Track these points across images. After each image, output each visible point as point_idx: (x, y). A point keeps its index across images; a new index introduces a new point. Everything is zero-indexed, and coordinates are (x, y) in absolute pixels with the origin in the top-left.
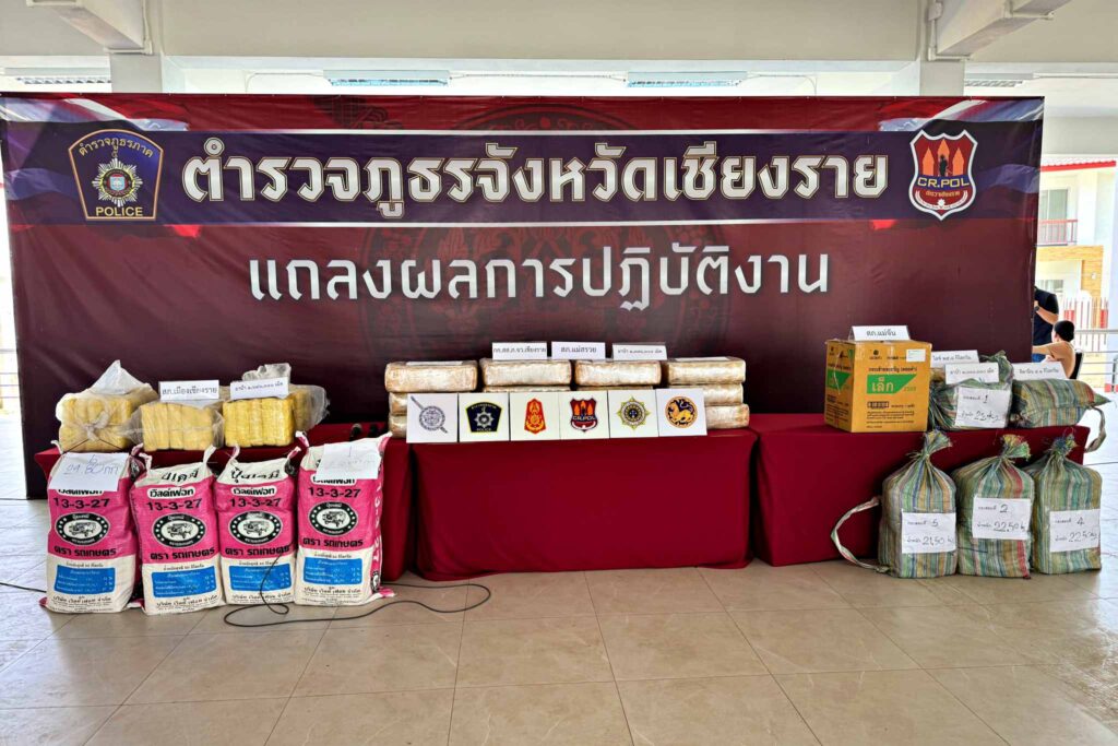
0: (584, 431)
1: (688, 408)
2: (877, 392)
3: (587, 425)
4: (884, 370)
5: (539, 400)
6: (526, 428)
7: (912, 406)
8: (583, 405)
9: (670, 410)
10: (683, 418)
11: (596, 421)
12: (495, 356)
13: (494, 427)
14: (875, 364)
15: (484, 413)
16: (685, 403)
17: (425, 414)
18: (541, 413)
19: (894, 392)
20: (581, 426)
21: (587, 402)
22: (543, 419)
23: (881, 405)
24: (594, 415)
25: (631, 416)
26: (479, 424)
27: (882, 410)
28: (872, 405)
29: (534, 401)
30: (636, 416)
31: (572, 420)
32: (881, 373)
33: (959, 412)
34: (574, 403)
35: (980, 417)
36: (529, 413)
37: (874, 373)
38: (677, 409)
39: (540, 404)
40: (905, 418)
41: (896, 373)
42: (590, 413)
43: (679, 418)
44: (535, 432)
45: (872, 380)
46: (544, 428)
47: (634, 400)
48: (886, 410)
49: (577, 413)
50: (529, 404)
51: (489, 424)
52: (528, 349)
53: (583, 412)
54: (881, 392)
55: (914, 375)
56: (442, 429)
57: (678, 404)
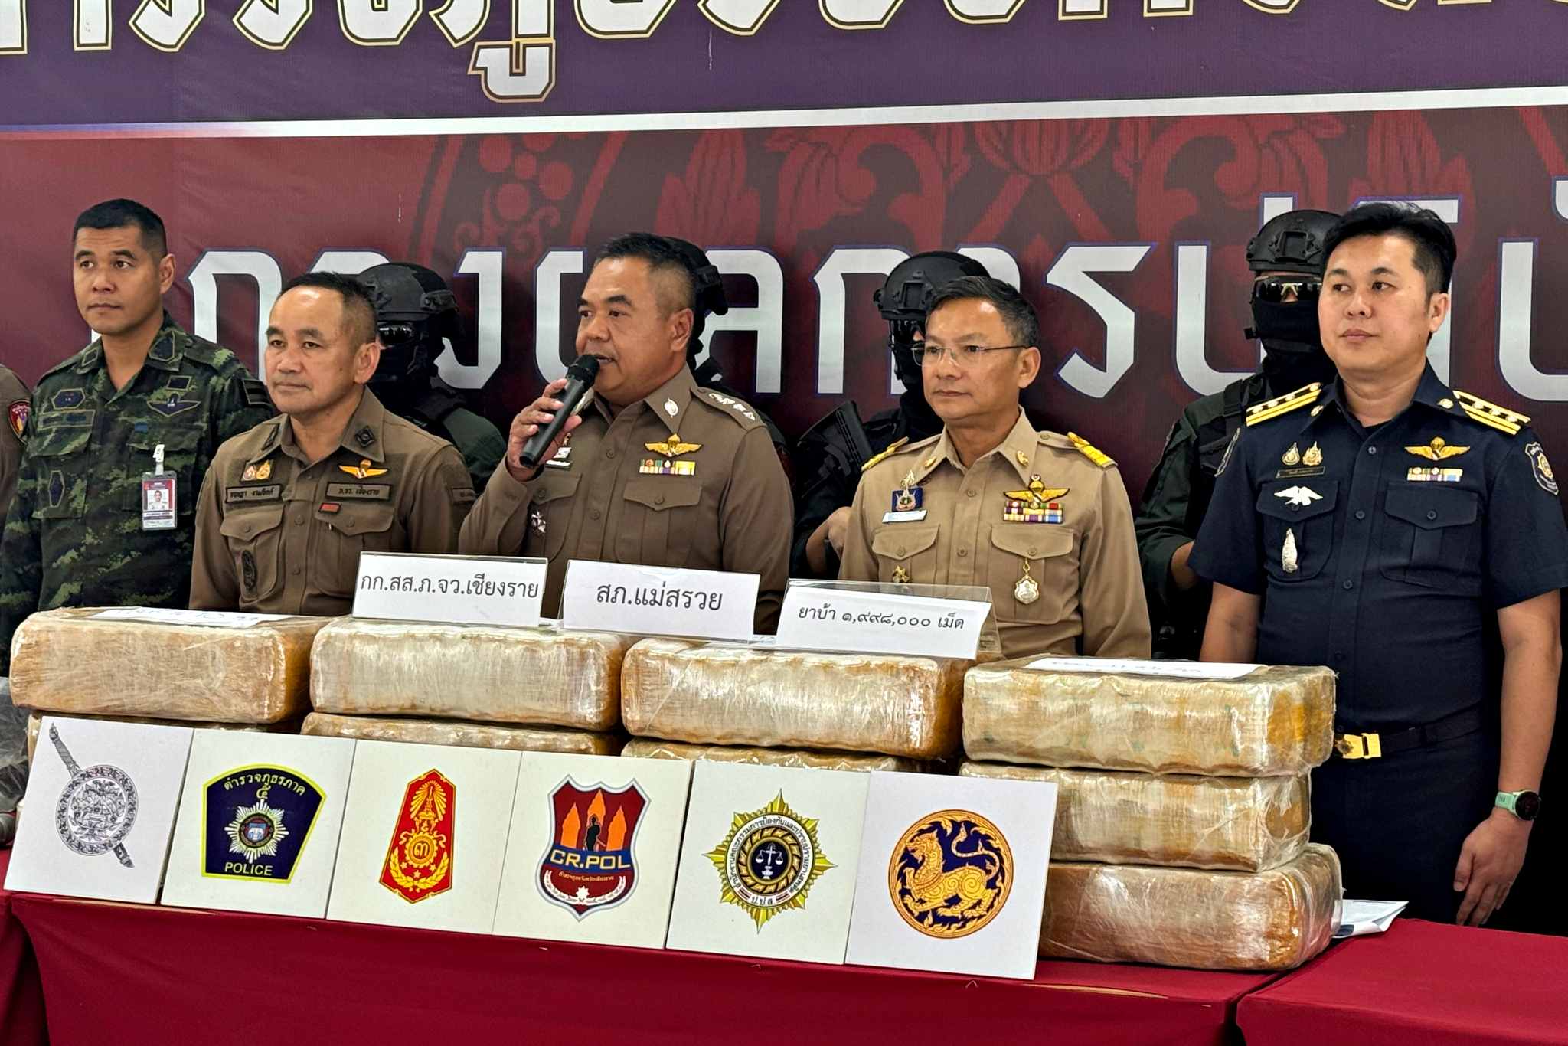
0: (581, 909)
1: (980, 862)
3: (595, 891)
5: (448, 776)
6: (387, 879)
8: (597, 809)
9: (909, 860)
10: (954, 901)
11: (630, 875)
12: (364, 600)
13: (281, 865)
15: (261, 808)
16: (976, 838)
17: (78, 792)
18: (446, 827)
20: (570, 889)
21: (613, 801)
22: (449, 847)
24: (625, 854)
25: (758, 870)
26: (237, 847)
29: (434, 776)
30: (777, 871)
31: (547, 865)
34: (567, 798)
36: (406, 823)
38: (935, 857)
39: (449, 790)
42: (615, 843)
43: (935, 899)
44: (413, 895)
46: (445, 884)
47: (784, 810)
49: (570, 840)
50: (414, 787)
51: (270, 849)
52: (480, 585)
53: (592, 835)
56: (120, 851)
57: (945, 841)
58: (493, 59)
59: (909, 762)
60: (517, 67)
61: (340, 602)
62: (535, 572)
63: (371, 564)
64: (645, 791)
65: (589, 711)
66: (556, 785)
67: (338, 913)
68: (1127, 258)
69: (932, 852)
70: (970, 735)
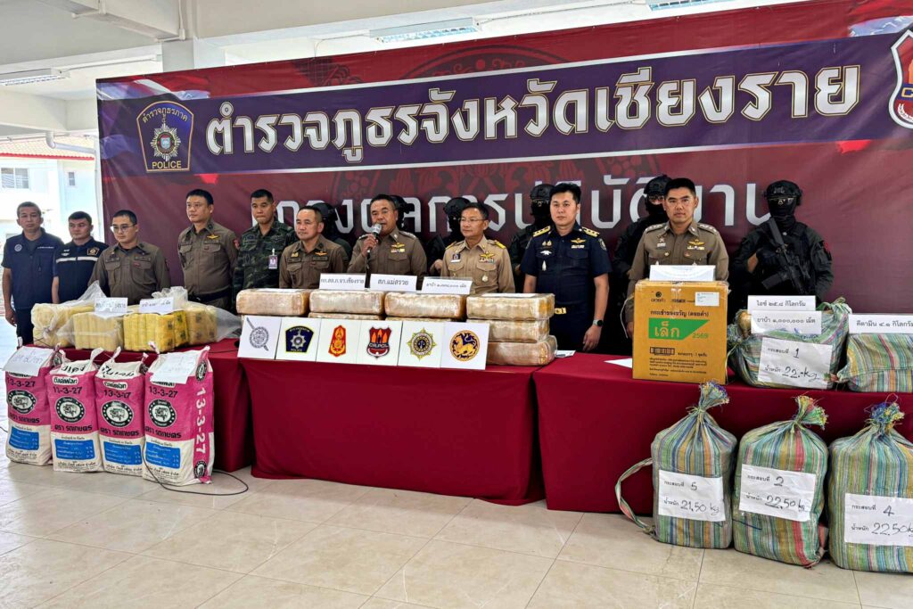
0: (377, 357)
1: (471, 343)
2: (659, 337)
3: (380, 352)
4: (668, 313)
5: (344, 326)
6: (330, 352)
7: (704, 355)
8: (380, 333)
9: (455, 343)
10: (466, 352)
11: (388, 348)
12: (322, 285)
13: (304, 349)
14: (657, 306)
15: (299, 336)
16: (470, 337)
17: (255, 333)
18: (344, 339)
19: (679, 339)
20: (374, 352)
21: (384, 331)
22: (345, 344)
23: (666, 351)
24: (387, 344)
25: (419, 346)
26: (294, 345)
27: (667, 357)
28: (654, 351)
29: (340, 327)
30: (424, 347)
31: (369, 347)
32: (665, 316)
33: (762, 366)
34: (373, 331)
35: (791, 374)
36: (334, 338)
37: (656, 316)
38: (461, 342)
39: (344, 330)
40: (696, 368)
41: (682, 317)
42: (384, 341)
43: (461, 352)
44: (337, 355)
45: (654, 324)
46: (344, 352)
47: (424, 332)
48: (671, 357)
49: (374, 341)
50: (336, 330)
51: (302, 345)
52: (350, 280)
53: (379, 340)
54: (665, 338)
55: (707, 321)
56: (265, 347)
57: (463, 338)
58: (348, 152)
59: (454, 319)
60: (354, 154)
61: (316, 285)
62: (363, 277)
63: (323, 276)
64: (392, 328)
65: (377, 310)
66: (370, 328)
67: (319, 360)
68: (503, 197)
69: (460, 340)
70: (469, 312)
